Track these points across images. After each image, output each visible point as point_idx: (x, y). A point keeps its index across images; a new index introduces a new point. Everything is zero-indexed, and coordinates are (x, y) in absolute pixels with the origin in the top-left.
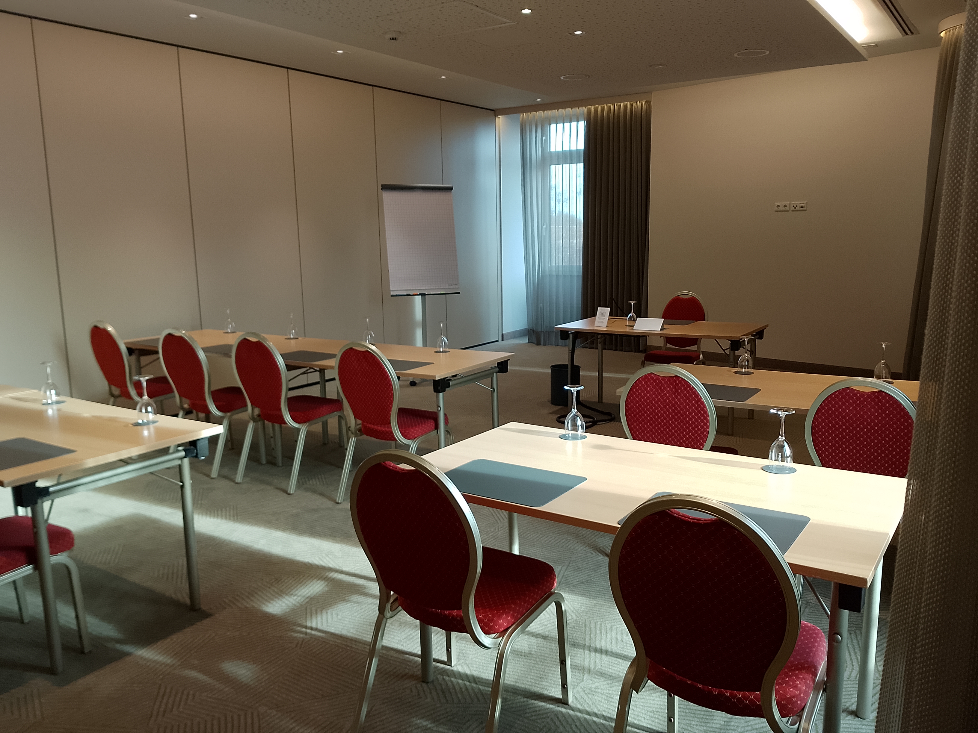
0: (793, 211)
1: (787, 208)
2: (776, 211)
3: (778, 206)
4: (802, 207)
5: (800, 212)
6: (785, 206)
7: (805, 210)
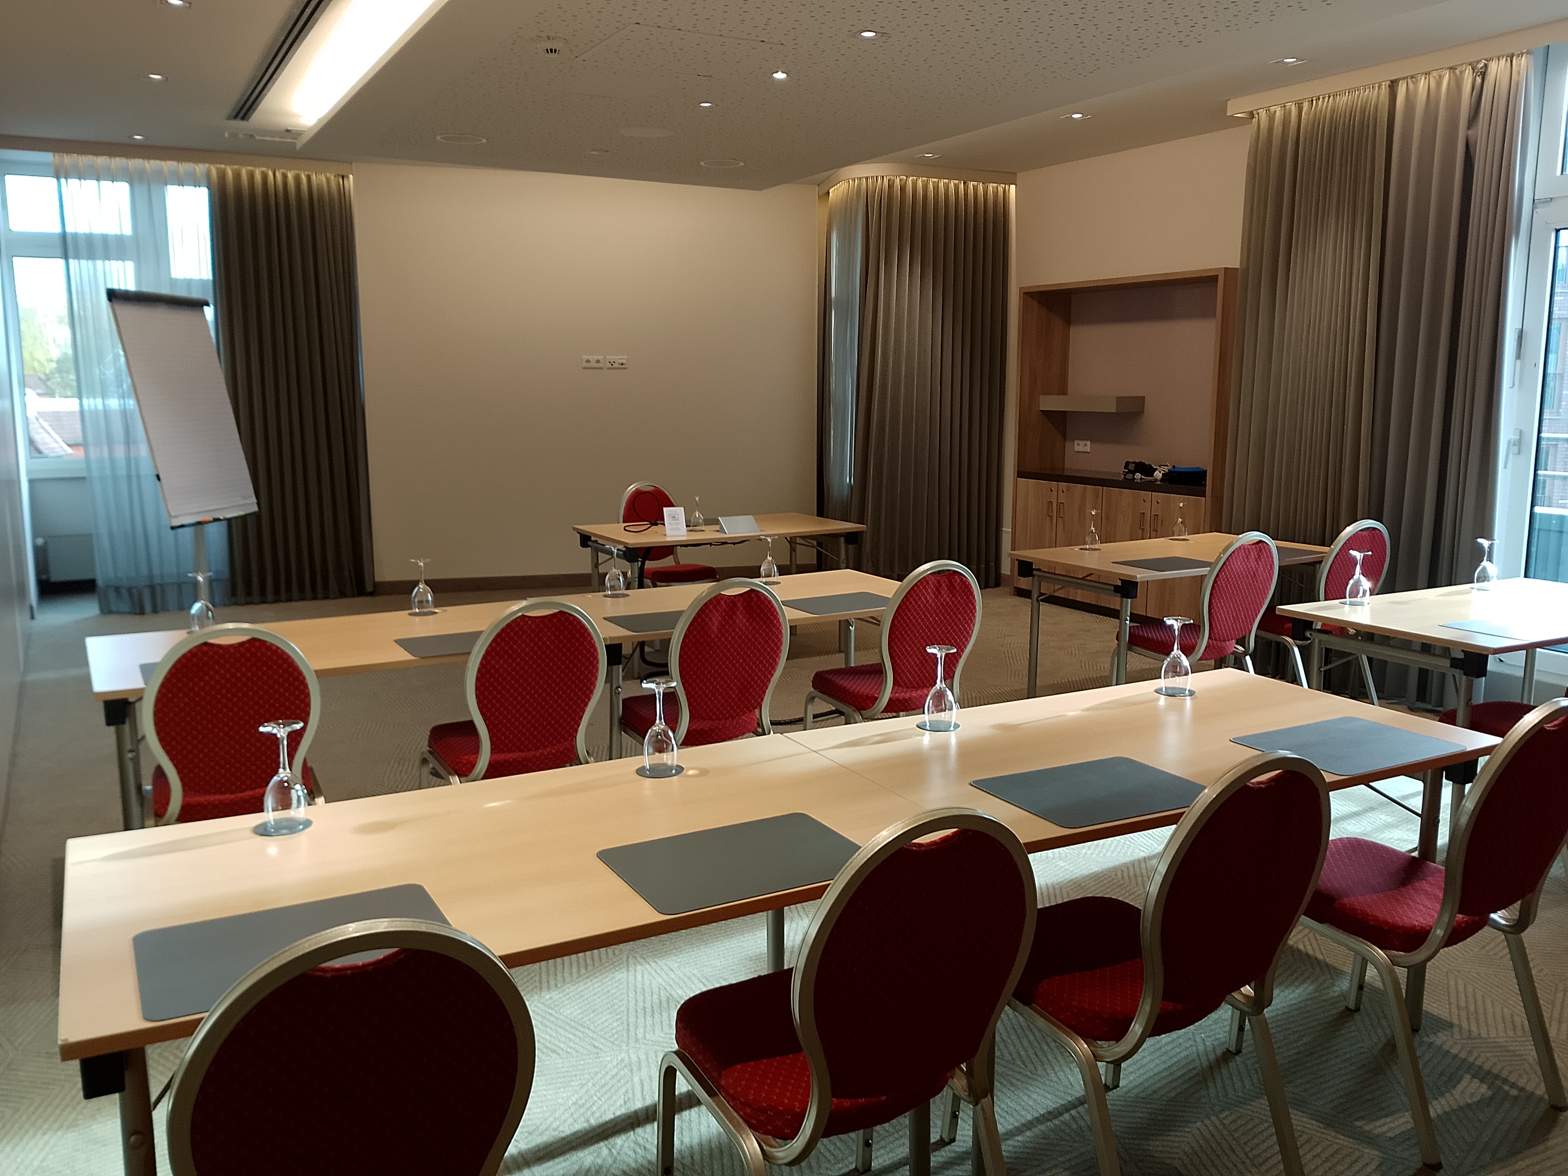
0: (608, 368)
1: (599, 365)
2: (584, 368)
3: (588, 361)
4: (622, 364)
5: (619, 370)
6: (598, 361)
7: (625, 368)
